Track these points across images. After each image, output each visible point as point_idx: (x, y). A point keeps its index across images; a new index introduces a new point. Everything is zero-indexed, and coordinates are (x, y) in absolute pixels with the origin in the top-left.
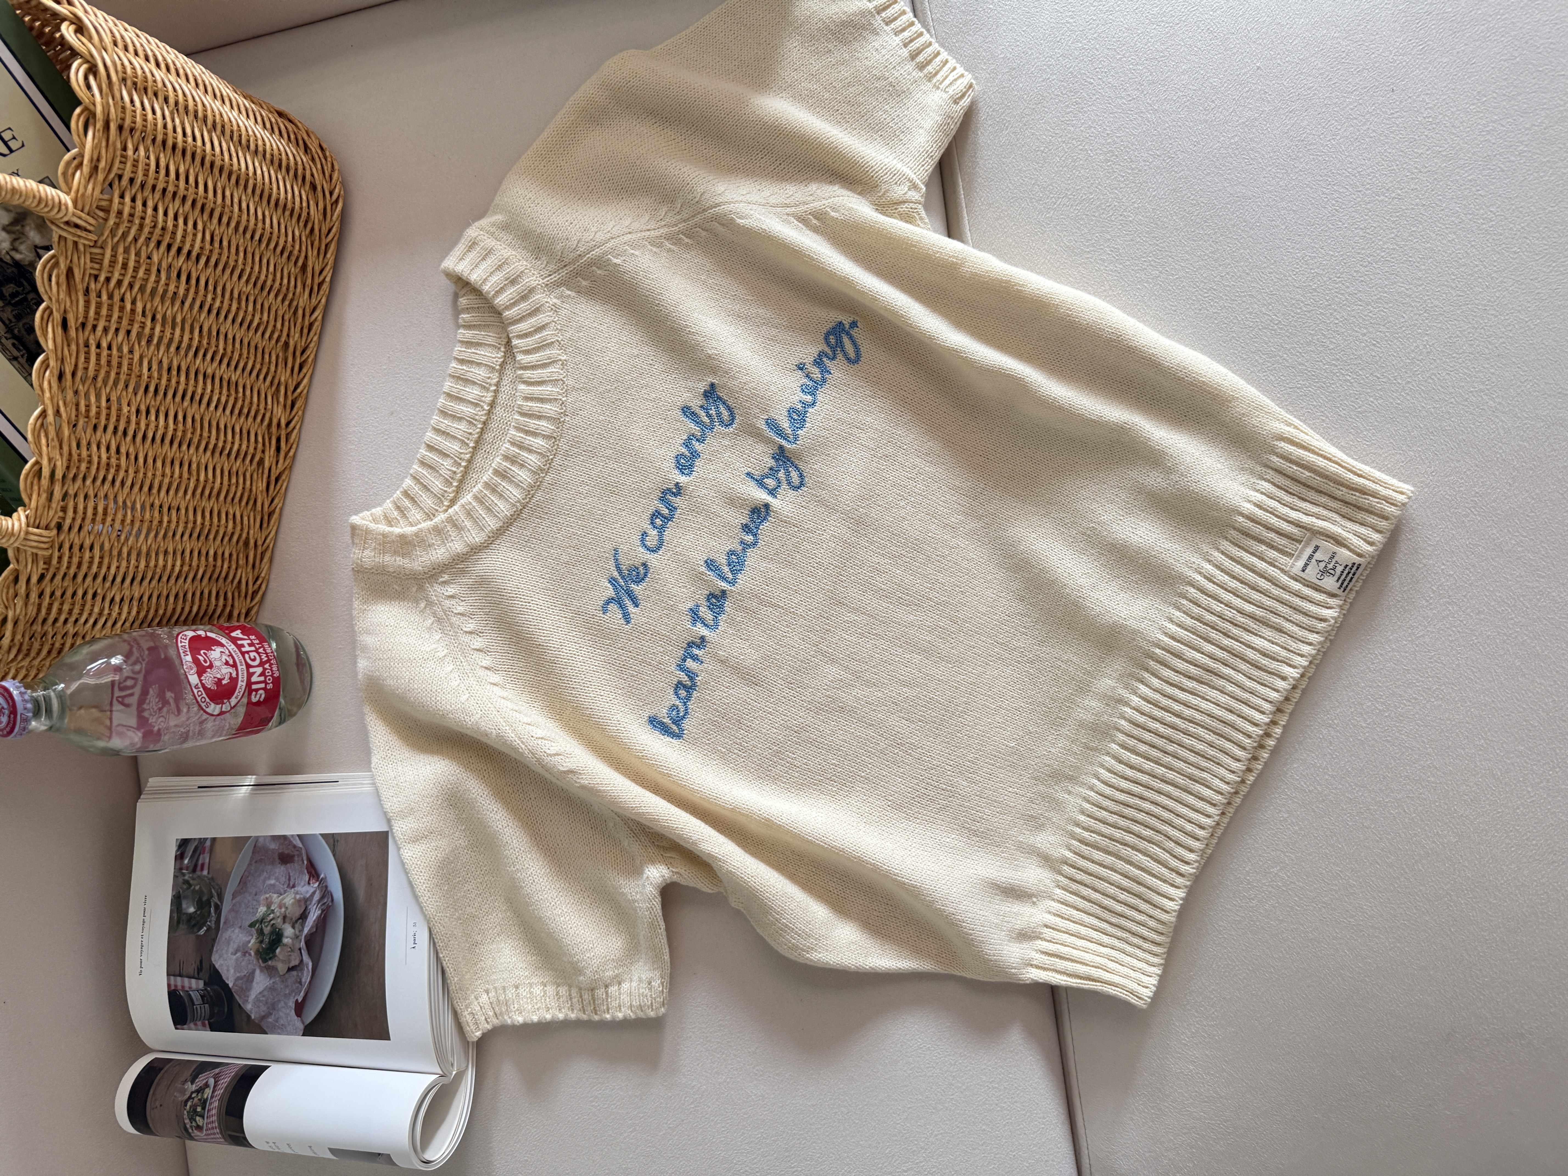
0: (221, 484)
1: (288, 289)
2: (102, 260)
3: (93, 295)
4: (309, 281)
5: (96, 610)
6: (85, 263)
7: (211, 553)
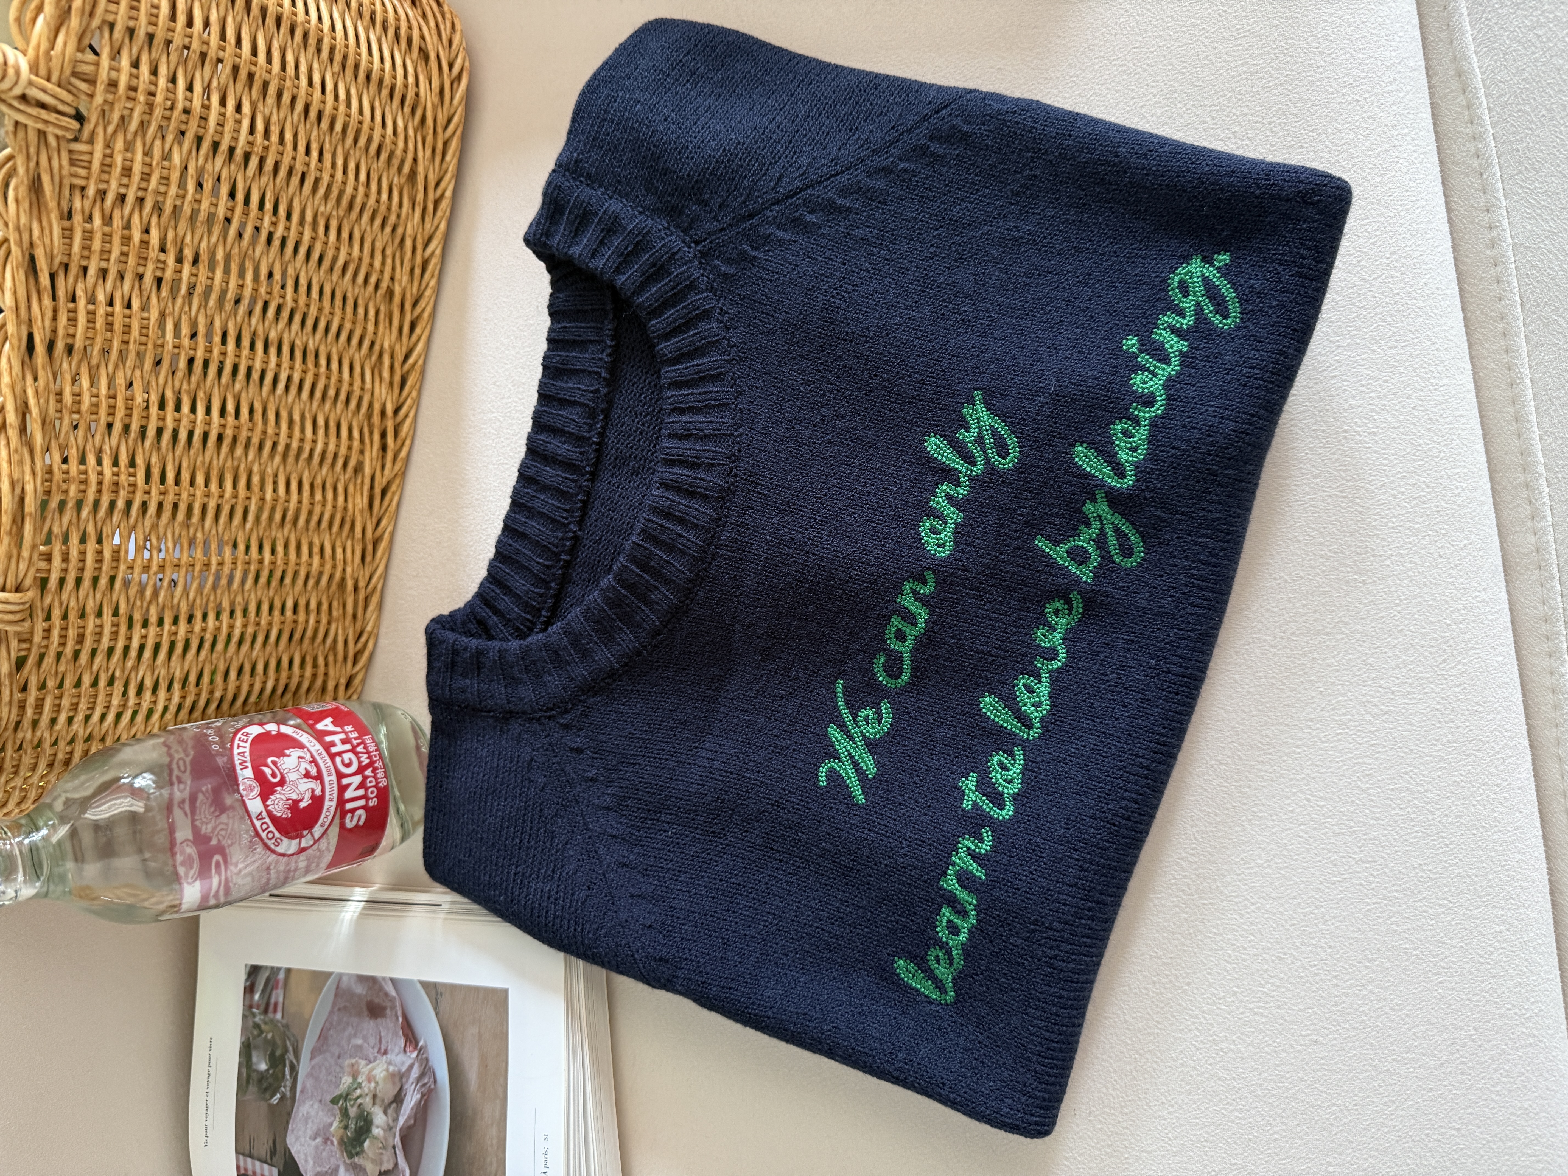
0: (300, 502)
1: (389, 209)
2: (90, 162)
3: (77, 218)
4: (420, 197)
5: (116, 701)
6: (61, 167)
7: (290, 604)
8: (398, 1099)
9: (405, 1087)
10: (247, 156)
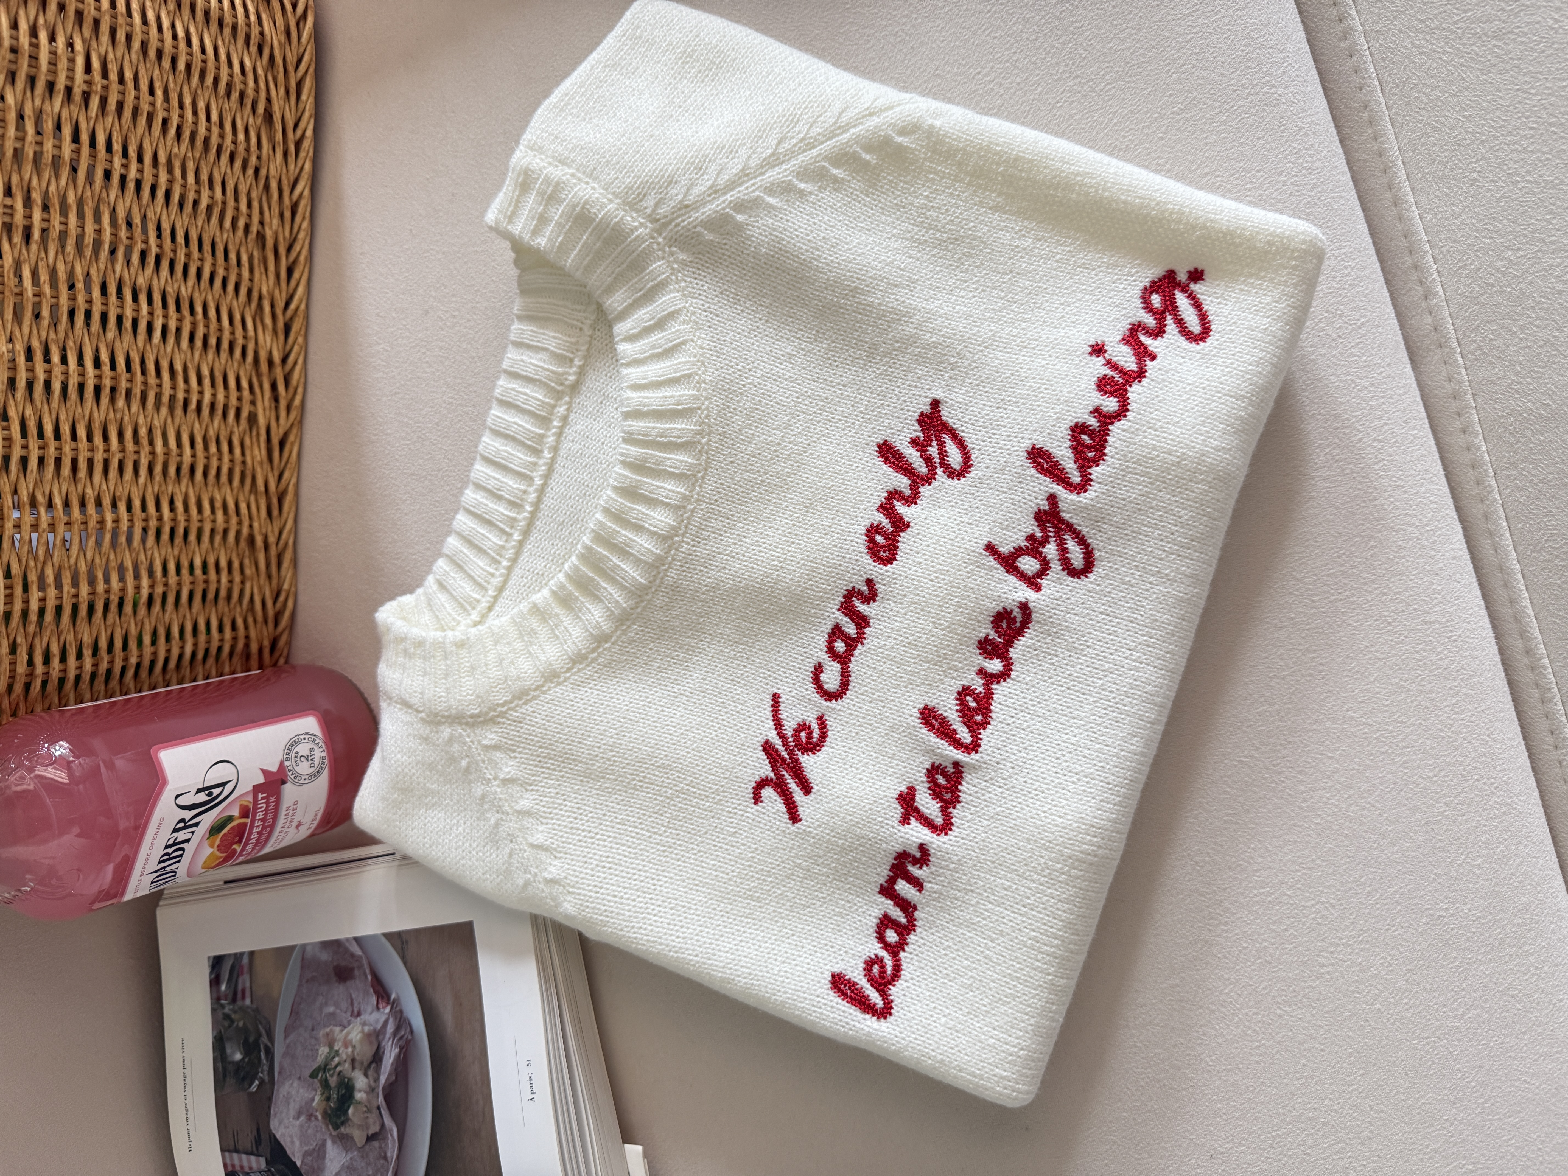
4: (279, 139)
5: (21, 670)
8: (377, 1058)
9: (383, 1044)
10: (86, 97)
